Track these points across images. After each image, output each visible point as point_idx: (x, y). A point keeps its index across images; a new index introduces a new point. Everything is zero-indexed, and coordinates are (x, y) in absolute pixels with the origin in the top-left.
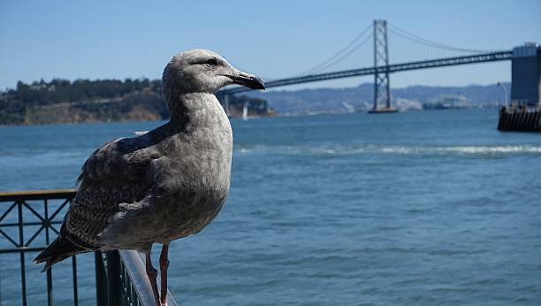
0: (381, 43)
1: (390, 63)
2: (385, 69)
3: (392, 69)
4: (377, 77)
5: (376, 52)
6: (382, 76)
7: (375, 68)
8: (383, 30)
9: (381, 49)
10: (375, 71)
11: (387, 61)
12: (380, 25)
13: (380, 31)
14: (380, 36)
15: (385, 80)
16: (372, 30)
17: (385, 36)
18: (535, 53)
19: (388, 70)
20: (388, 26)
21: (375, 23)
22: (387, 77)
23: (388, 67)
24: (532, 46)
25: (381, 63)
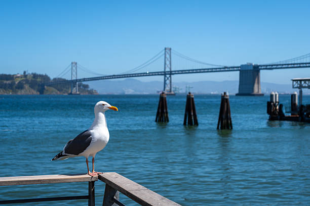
0: (168, 59)
1: (173, 70)
2: (169, 73)
3: (173, 73)
4: (165, 76)
5: (165, 64)
6: (168, 76)
7: (165, 72)
8: (169, 53)
9: (168, 63)
10: (164, 74)
11: (170, 69)
12: (168, 50)
13: (168, 53)
14: (168, 56)
15: (169, 78)
16: (164, 52)
17: (170, 56)
18: (252, 68)
19: (171, 73)
20: (172, 51)
21: (165, 49)
22: (170, 76)
23: (171, 72)
24: (251, 65)
25: (168, 70)
